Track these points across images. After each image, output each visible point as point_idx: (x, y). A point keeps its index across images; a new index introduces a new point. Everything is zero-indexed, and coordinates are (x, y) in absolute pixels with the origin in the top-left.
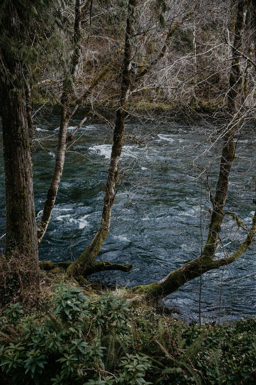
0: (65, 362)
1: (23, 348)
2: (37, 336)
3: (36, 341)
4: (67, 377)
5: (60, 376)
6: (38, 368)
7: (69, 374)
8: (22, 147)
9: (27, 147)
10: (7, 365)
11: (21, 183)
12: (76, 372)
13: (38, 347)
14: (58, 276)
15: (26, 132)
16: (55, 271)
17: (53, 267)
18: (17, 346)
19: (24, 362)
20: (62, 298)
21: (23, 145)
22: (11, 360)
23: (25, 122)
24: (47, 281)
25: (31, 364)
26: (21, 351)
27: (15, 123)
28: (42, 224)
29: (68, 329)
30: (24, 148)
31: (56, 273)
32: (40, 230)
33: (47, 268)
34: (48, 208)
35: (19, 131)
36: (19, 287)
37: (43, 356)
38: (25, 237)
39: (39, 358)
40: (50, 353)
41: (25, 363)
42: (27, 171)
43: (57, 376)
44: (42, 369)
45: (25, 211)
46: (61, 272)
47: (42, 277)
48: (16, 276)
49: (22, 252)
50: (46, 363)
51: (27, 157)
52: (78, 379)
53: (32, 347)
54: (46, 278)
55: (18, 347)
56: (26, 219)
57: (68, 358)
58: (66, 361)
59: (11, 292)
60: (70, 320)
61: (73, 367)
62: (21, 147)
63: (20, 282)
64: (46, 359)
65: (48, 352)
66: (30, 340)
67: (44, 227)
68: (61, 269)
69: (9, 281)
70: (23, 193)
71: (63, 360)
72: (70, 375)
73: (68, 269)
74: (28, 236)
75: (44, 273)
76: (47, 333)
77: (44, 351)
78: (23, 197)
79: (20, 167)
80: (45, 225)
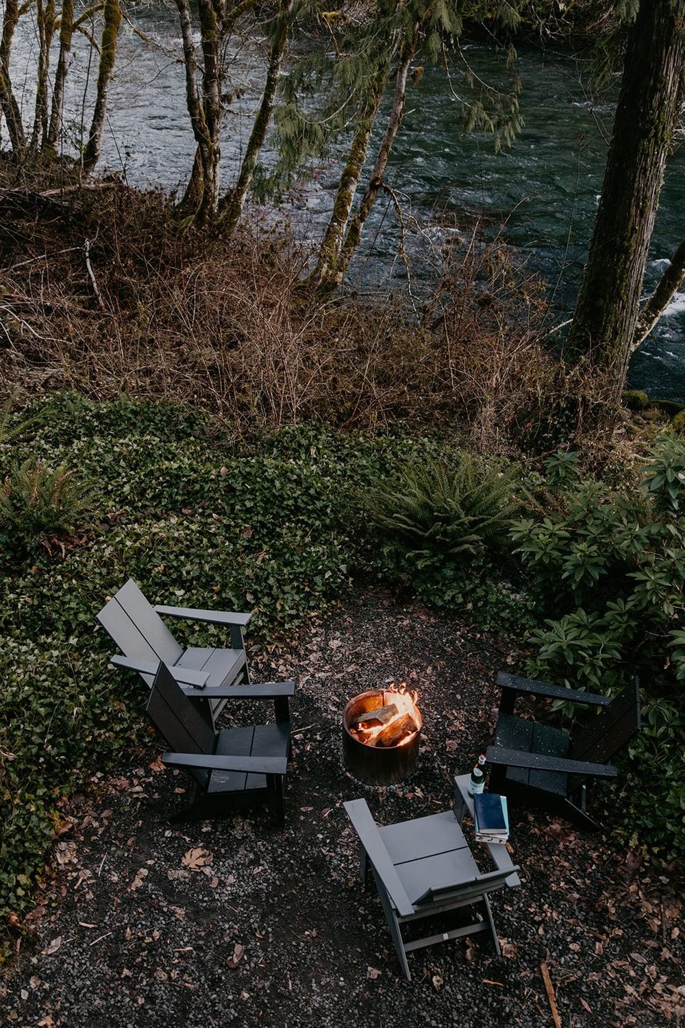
0: (645, 582)
1: (567, 535)
2: (599, 522)
3: (593, 530)
4: (639, 608)
5: (626, 602)
6: (587, 575)
7: (644, 605)
8: (653, 140)
9: (662, 140)
10: (533, 554)
11: (629, 220)
12: (660, 604)
13: (594, 541)
14: (653, 426)
15: (670, 105)
16: (649, 414)
17: (648, 407)
18: (557, 527)
19: (564, 557)
20: (670, 465)
21: (655, 135)
22: (541, 548)
23: (674, 83)
24: (629, 431)
25: (577, 566)
26: (561, 539)
27: (652, 82)
28: (648, 314)
29: (664, 525)
30: (656, 143)
31: (649, 419)
32: (640, 327)
33: (634, 405)
34: (669, 284)
35: (655, 104)
36: (573, 427)
37: (601, 560)
38: (609, 334)
39: (594, 560)
40: (615, 559)
41: (566, 561)
42: (648, 194)
43: (620, 601)
44: (593, 579)
45: (622, 281)
46: (660, 419)
47: (620, 419)
48: (573, 404)
49: (596, 362)
50: (604, 572)
51: (656, 163)
52: (658, 619)
53: (584, 537)
54: (628, 423)
55: (560, 530)
56: (621, 299)
57: (652, 578)
58: (647, 581)
59: (557, 432)
60: (675, 511)
61: (657, 596)
62: (649, 141)
63: (578, 418)
64: (605, 567)
65: (613, 556)
66: (583, 523)
67: (650, 321)
68: (663, 414)
69: (559, 411)
70: (629, 240)
71: (639, 576)
72: (646, 609)
73: (677, 416)
74: (615, 333)
75: (626, 413)
76: (621, 522)
77: (606, 551)
78: (626, 251)
79: (636, 185)
80: (653, 318)
